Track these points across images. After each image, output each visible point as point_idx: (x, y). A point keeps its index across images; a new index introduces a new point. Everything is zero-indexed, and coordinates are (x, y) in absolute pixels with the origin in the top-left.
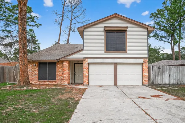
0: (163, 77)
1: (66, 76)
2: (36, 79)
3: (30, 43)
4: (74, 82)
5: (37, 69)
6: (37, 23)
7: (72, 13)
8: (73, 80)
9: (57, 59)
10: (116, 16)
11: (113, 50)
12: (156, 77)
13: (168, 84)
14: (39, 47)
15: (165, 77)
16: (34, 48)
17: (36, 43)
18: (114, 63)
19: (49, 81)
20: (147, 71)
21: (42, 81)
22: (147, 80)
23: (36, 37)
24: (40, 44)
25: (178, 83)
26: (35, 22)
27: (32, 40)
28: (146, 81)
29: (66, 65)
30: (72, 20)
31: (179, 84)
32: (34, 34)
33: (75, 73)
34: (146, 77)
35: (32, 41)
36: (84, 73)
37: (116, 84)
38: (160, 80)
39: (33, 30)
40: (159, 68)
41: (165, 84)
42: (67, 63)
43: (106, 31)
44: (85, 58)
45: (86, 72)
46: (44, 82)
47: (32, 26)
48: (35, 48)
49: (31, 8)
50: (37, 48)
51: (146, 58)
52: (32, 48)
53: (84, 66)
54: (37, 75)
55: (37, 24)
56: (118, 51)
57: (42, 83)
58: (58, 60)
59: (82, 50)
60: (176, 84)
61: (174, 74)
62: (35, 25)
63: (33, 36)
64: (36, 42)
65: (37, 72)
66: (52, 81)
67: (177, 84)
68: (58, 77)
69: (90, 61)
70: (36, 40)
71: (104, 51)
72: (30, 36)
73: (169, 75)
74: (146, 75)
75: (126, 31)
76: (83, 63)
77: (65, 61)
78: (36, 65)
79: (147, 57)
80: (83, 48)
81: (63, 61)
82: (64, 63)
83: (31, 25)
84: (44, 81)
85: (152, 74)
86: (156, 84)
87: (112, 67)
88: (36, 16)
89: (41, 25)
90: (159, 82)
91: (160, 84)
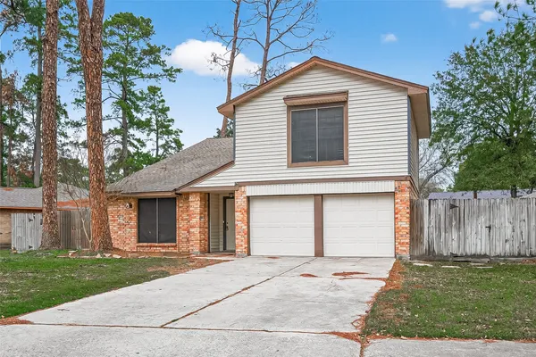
0: (468, 233)
1: (196, 231)
2: (134, 239)
3: (151, 130)
4: (225, 248)
5: (134, 215)
6: (168, 68)
7: (268, 23)
8: (222, 243)
9: (175, 190)
10: (315, 65)
11: (310, 160)
12: (443, 234)
13: (485, 256)
14: (177, 142)
15: (474, 233)
16: (163, 146)
17: (170, 128)
18: (315, 195)
19: (160, 244)
20: (408, 215)
21: (145, 244)
22: (408, 241)
23: (168, 109)
24: (181, 132)
25: (522, 253)
26: (163, 64)
27: (157, 121)
28: (403, 243)
29: (195, 205)
30: (268, 44)
31: (525, 256)
32: (163, 101)
33: (225, 224)
34: (404, 232)
35: (157, 124)
36: (236, 223)
37: (319, 253)
38: (455, 244)
39: (160, 89)
40: (453, 207)
41: (474, 256)
42: (198, 198)
43: (289, 107)
44: (239, 185)
45: (242, 221)
46: (151, 247)
47: (156, 76)
48: (166, 146)
49: (149, 20)
50: (173, 145)
51: (405, 179)
52: (158, 147)
53: (236, 205)
54: (134, 231)
55: (167, 71)
56: (321, 163)
57: (146, 250)
58: (178, 192)
59: (232, 163)
60: (514, 256)
61: (507, 224)
62: (163, 73)
63: (160, 107)
64: (169, 126)
65: (134, 223)
66: (166, 244)
67: (519, 255)
68: (181, 234)
69: (251, 191)
70: (169, 121)
71: (286, 164)
72: (151, 108)
73: (490, 227)
74: (403, 228)
75: (345, 102)
76: (233, 198)
77: (192, 192)
78: (131, 206)
79: (407, 174)
80: (234, 157)
81: (188, 194)
82: (191, 199)
83: (150, 77)
84: (149, 244)
85: (430, 223)
86: (442, 255)
87: (309, 206)
88: (164, 47)
89: (179, 70)
90: (454, 248)
91: (456, 256)
